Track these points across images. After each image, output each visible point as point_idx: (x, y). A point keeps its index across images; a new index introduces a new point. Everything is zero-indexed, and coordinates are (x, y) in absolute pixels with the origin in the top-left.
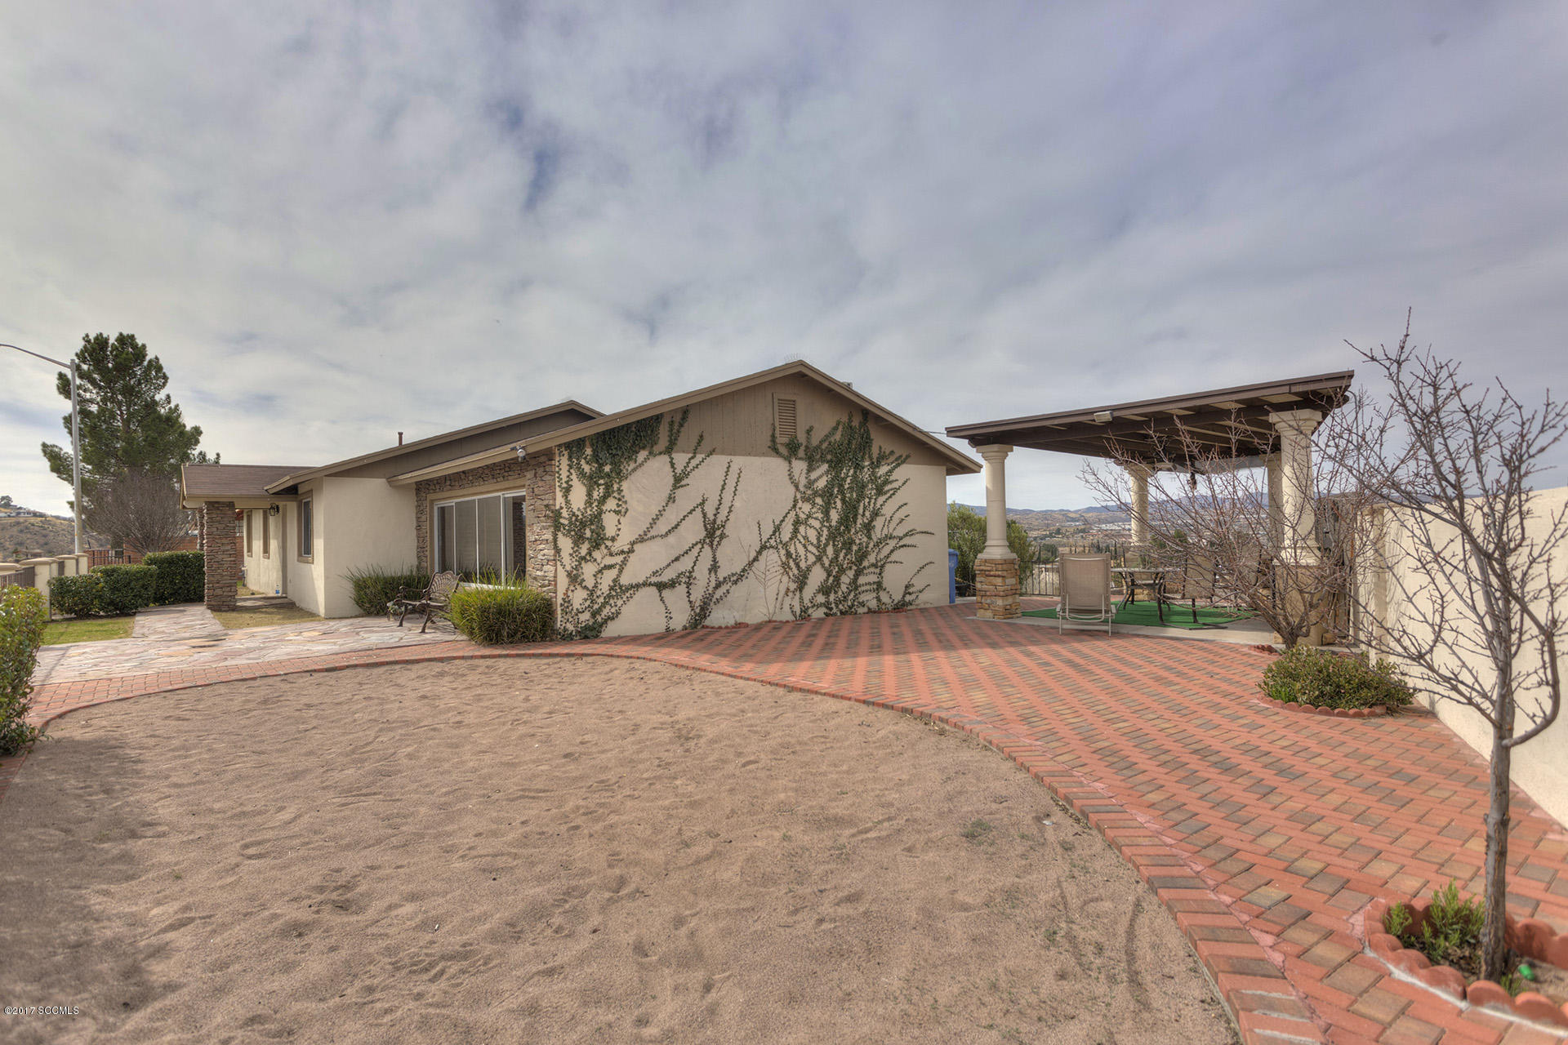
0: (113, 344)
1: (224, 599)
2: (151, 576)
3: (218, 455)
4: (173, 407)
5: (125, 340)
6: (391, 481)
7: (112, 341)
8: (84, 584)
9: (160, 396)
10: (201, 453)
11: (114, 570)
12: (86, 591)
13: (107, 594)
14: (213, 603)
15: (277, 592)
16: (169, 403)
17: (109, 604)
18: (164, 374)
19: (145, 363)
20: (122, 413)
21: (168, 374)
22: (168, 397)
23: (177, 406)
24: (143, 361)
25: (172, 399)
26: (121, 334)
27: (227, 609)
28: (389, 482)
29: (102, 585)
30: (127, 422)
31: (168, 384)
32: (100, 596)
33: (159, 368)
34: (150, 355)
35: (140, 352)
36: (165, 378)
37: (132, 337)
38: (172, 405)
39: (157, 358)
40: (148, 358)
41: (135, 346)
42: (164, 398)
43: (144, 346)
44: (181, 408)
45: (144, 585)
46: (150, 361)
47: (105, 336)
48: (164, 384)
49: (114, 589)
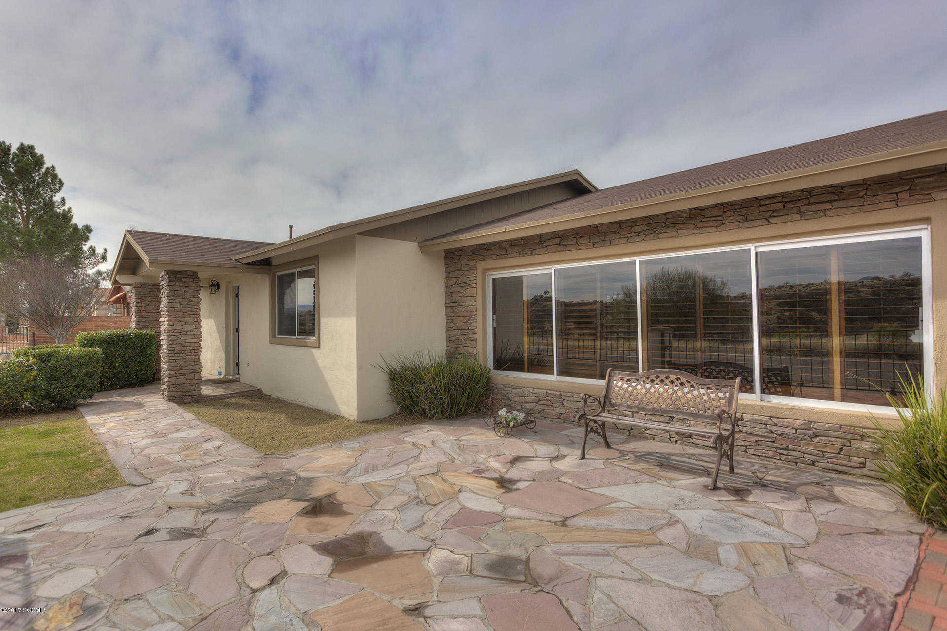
0: (14, 153)
1: (187, 388)
2: (98, 361)
3: (105, 250)
4: (66, 209)
5: (26, 150)
6: (424, 246)
7: (14, 150)
8: (11, 373)
9: (57, 198)
10: (91, 247)
11: (50, 355)
12: (14, 382)
13: (42, 383)
14: (175, 393)
15: (220, 374)
16: (64, 204)
17: (43, 397)
18: (60, 179)
19: (43, 170)
20: (22, 211)
21: (63, 180)
22: (63, 200)
23: (70, 208)
24: (40, 168)
25: (66, 201)
26: (22, 144)
27: (190, 400)
28: (420, 247)
29: (34, 373)
30: (26, 220)
31: (63, 189)
32: (33, 388)
33: (55, 176)
34: (48, 164)
35: (39, 161)
36: (61, 183)
37: (31, 147)
38: (66, 208)
39: (53, 167)
40: (45, 166)
41: (34, 155)
42: (59, 200)
43: (42, 156)
44: (73, 211)
45: (88, 372)
46: (48, 169)
47: (7, 143)
48: (60, 188)
49: (51, 378)
